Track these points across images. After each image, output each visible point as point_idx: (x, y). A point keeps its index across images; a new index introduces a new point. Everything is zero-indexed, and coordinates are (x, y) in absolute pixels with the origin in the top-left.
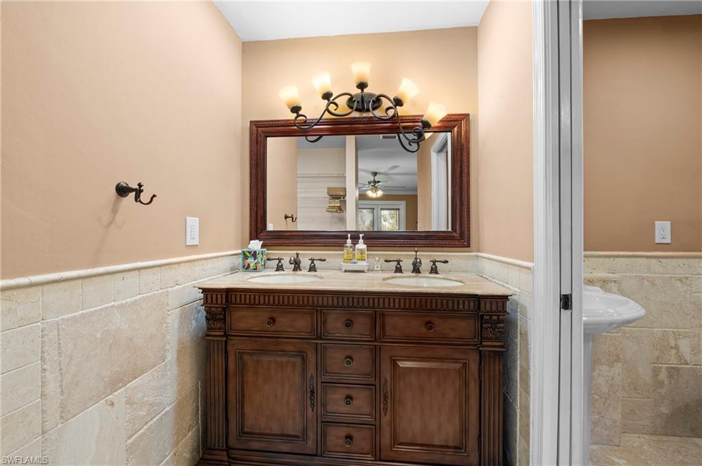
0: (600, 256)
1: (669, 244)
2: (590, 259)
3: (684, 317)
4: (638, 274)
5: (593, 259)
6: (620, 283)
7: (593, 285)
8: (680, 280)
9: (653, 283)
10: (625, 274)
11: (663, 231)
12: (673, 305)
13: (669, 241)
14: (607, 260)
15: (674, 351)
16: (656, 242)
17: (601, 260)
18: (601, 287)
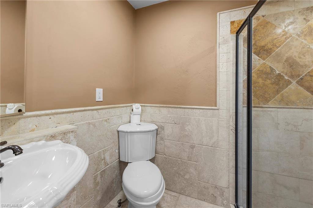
0: (63, 113)
1: (102, 101)
2: (55, 116)
3: (107, 141)
4: (87, 122)
5: (58, 116)
6: (76, 132)
7: (55, 139)
8: (106, 121)
9: (94, 126)
10: (80, 123)
11: (99, 94)
12: (103, 135)
13: (102, 100)
14: (69, 115)
15: (103, 161)
16: (96, 101)
17: (64, 115)
18: (61, 140)
